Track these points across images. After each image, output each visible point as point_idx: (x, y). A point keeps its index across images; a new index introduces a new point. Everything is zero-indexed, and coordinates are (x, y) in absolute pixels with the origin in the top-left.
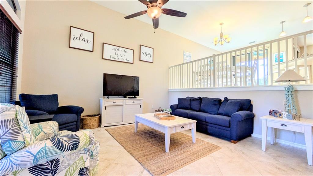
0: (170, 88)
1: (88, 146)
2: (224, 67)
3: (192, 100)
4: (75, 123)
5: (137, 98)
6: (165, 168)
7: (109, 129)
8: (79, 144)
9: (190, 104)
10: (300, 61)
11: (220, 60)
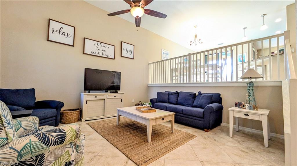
0: (149, 83)
1: (74, 140)
2: (198, 65)
3: (170, 94)
4: (55, 118)
5: (119, 93)
6: (148, 157)
7: (90, 123)
8: (65, 138)
9: (168, 98)
10: (259, 62)
11: (195, 59)
